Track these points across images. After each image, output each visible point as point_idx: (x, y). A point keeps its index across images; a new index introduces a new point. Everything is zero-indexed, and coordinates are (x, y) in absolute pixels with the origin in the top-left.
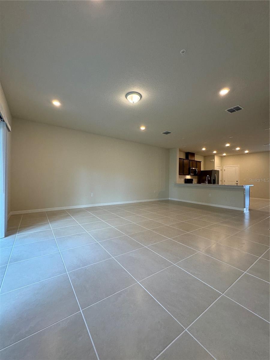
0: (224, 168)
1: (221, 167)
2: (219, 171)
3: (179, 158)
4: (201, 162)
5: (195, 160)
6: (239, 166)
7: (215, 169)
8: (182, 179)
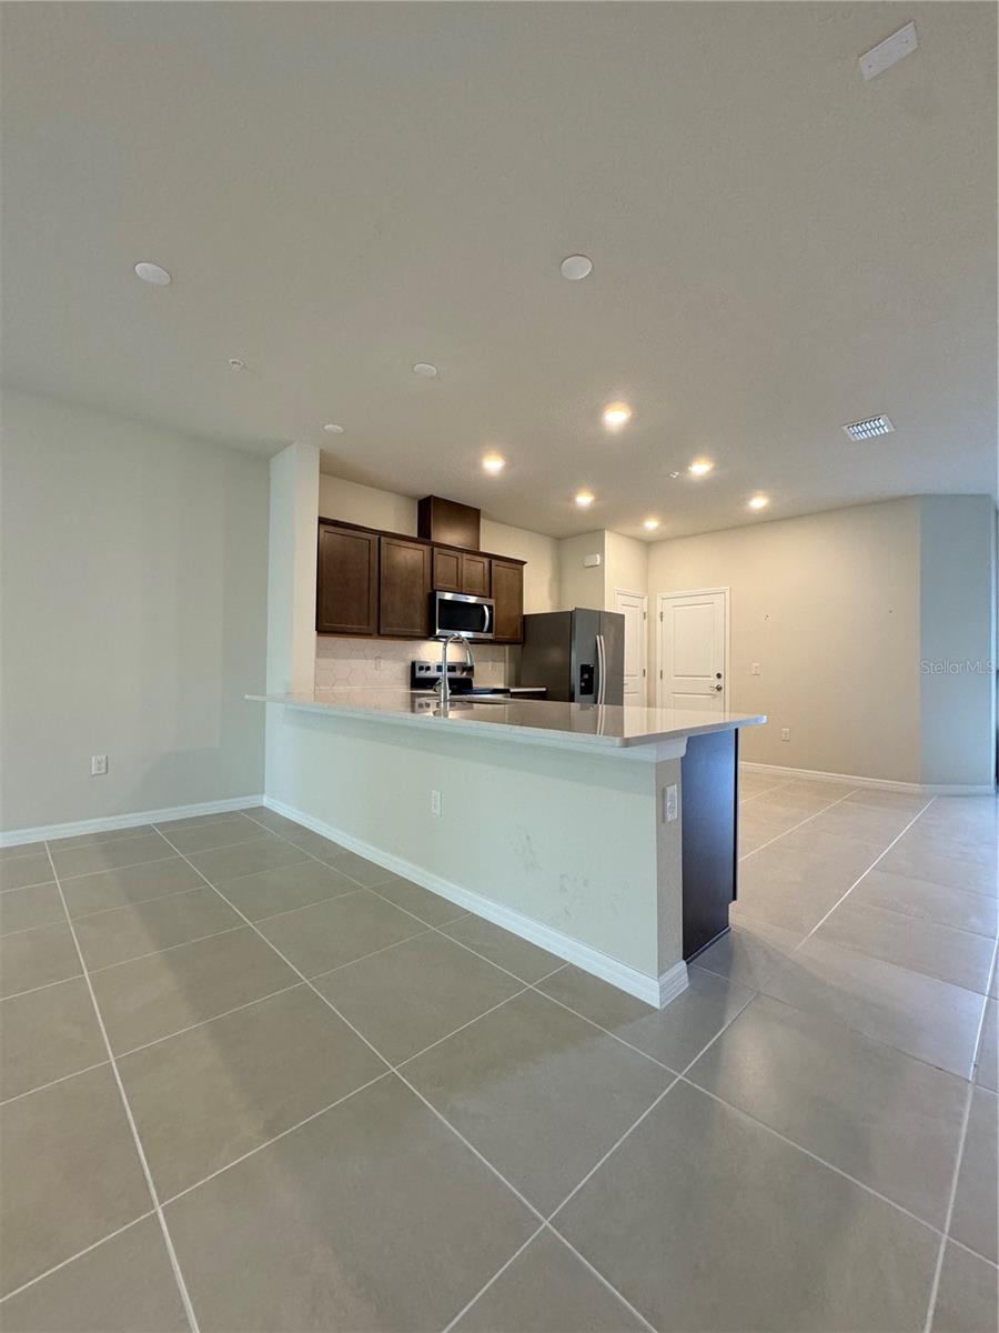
0: (659, 601)
1: (646, 600)
2: (623, 616)
3: (322, 521)
4: (525, 563)
5: (481, 550)
6: (728, 593)
7: (606, 610)
8: (384, 664)
